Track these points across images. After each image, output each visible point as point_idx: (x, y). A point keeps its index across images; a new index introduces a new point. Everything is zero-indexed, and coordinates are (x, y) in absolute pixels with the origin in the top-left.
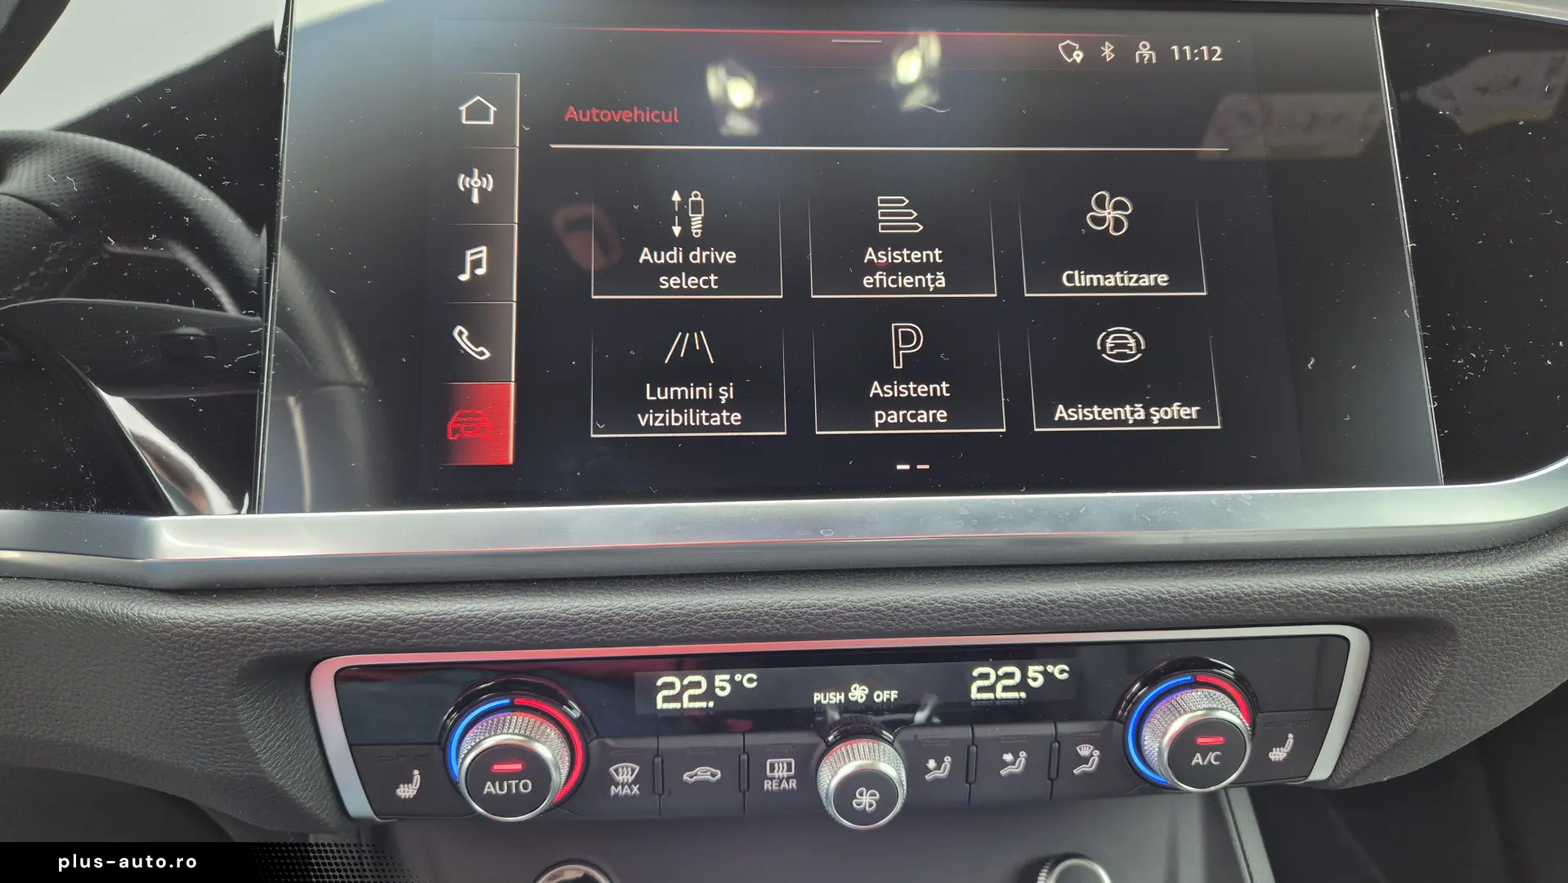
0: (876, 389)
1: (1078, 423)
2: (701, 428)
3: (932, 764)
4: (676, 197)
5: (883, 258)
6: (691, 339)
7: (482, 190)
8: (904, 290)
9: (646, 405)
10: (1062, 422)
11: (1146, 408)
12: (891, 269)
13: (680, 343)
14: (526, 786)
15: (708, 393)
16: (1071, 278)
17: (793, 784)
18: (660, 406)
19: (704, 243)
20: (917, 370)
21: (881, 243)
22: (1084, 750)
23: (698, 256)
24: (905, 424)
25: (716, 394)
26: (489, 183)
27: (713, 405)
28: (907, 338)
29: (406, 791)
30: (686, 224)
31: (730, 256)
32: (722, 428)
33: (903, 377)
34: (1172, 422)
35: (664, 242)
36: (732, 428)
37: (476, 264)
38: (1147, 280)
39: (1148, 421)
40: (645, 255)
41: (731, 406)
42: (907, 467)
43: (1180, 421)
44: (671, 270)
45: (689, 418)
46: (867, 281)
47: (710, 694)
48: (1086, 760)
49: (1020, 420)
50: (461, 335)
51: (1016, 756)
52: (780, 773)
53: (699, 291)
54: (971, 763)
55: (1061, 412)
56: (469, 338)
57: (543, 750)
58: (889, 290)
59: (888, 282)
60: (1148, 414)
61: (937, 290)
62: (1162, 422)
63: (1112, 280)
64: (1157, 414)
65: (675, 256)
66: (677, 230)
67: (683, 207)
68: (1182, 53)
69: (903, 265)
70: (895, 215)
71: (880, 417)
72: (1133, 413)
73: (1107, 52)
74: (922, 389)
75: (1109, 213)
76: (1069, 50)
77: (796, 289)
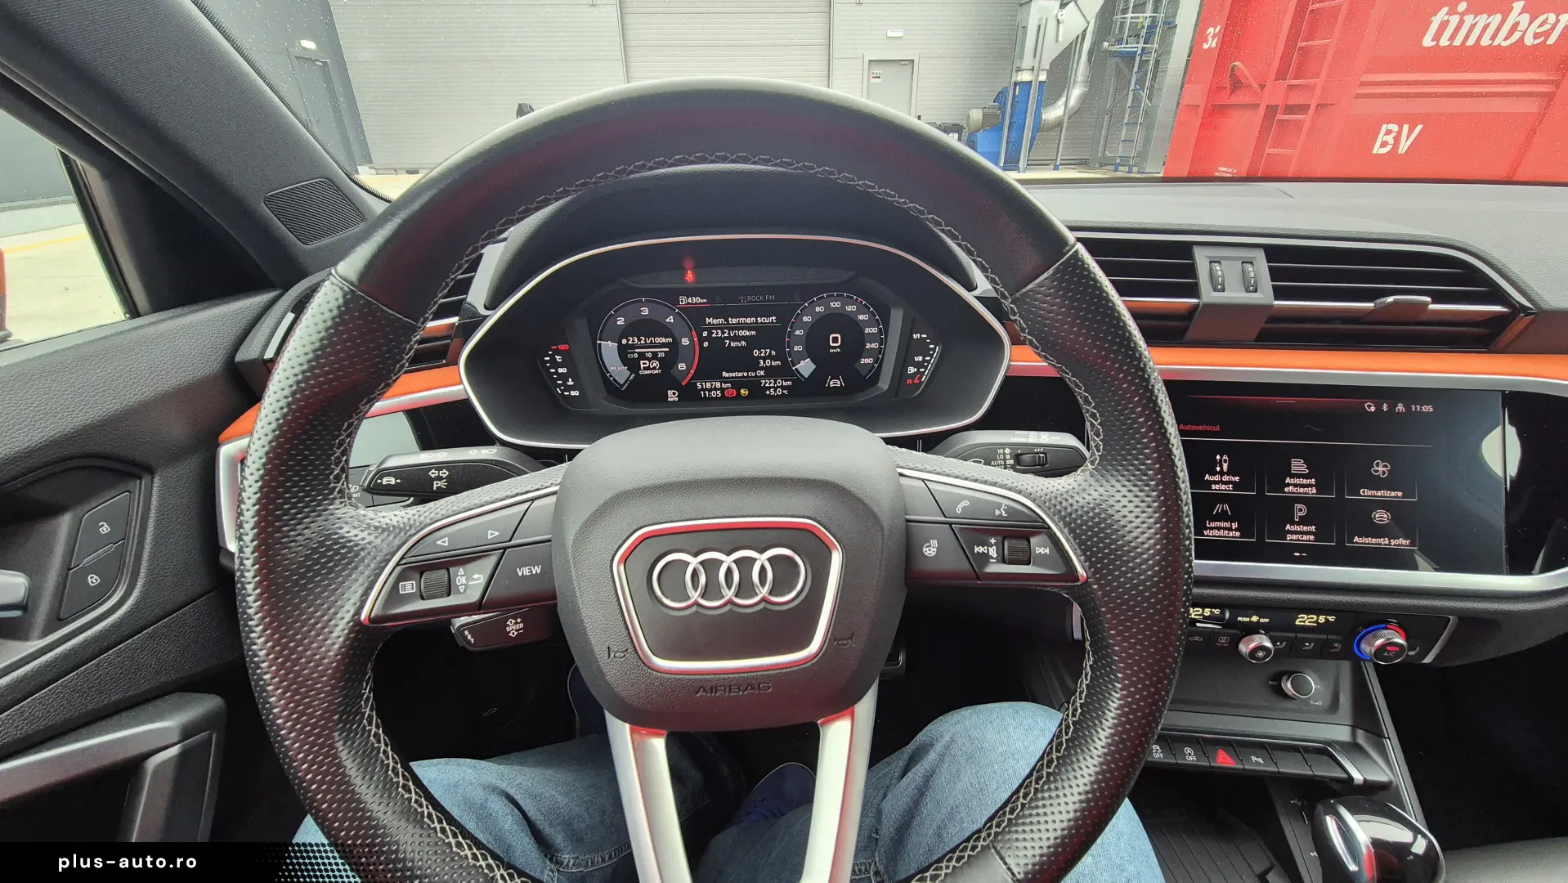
0: (1288, 527)
1: (1362, 543)
2: (1226, 537)
3: (1278, 644)
4: (1218, 457)
5: (1292, 481)
6: (1223, 507)
8: (1300, 493)
9: (1207, 528)
10: (1357, 543)
11: (1389, 540)
12: (1295, 485)
13: (1219, 508)
16: (1364, 492)
17: (1227, 645)
18: (1211, 528)
19: (1228, 474)
20: (1303, 521)
21: (1293, 476)
22: (1336, 645)
23: (1226, 478)
24: (1298, 540)
25: (1231, 525)
27: (1230, 529)
28: (1301, 510)
30: (1221, 467)
31: (1237, 479)
32: (1233, 537)
33: (1298, 524)
34: (1399, 545)
35: (1214, 473)
36: (1236, 537)
38: (1393, 494)
39: (1389, 544)
40: (1207, 477)
41: (1236, 530)
42: (1298, 554)
43: (1402, 545)
44: (1216, 483)
45: (1222, 533)
46: (1286, 489)
47: (1202, 614)
48: (1336, 648)
49: (1341, 542)
51: (1310, 644)
52: (1224, 640)
53: (1226, 490)
54: (1293, 646)
55: (1356, 539)
58: (1294, 493)
59: (1294, 490)
60: (1390, 542)
61: (1312, 494)
62: (1395, 545)
63: (1379, 493)
64: (1393, 542)
65: (1217, 478)
66: (1218, 469)
67: (1221, 460)
68: (1416, 408)
69: (1300, 484)
70: (1298, 466)
71: (1289, 537)
72: (1384, 541)
73: (1385, 407)
74: (1305, 528)
75: (1381, 469)
76: (1369, 406)
77: (1261, 491)
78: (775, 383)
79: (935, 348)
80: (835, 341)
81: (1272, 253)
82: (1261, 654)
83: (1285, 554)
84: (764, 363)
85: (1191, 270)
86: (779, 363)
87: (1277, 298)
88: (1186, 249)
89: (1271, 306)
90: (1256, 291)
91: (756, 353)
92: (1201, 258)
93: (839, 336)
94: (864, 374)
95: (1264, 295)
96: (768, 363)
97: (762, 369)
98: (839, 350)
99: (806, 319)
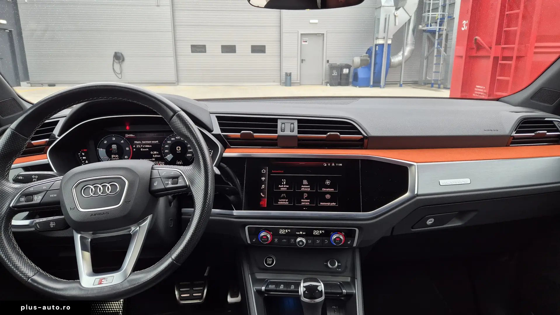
0: (302, 200)
1: (323, 205)
3: (309, 241)
4: (283, 180)
5: (304, 187)
6: (284, 195)
7: (264, 179)
8: (305, 190)
9: (279, 202)
10: (321, 204)
11: (330, 203)
12: (304, 188)
13: (282, 195)
14: (266, 239)
15: (285, 200)
16: (323, 189)
18: (280, 201)
19: (285, 185)
20: (306, 198)
21: (304, 185)
22: (326, 241)
23: (285, 186)
24: (305, 204)
26: (264, 178)
28: (306, 195)
29: (254, 240)
30: (284, 183)
31: (288, 186)
33: (305, 199)
34: (333, 205)
35: (281, 185)
36: (287, 204)
37: (263, 187)
38: (331, 190)
39: (330, 205)
40: (279, 186)
41: (287, 202)
42: (305, 209)
43: (334, 205)
44: (282, 188)
45: (283, 203)
46: (302, 189)
47: (285, 232)
49: (317, 204)
50: (261, 194)
51: (318, 241)
52: (292, 241)
53: (285, 190)
54: (314, 242)
55: (321, 203)
56: (263, 194)
57: (268, 236)
61: (309, 190)
63: (328, 190)
64: (331, 204)
65: (282, 186)
66: (283, 183)
67: (283, 181)
68: (337, 165)
69: (306, 187)
70: (305, 182)
71: (302, 203)
72: (329, 204)
73: (329, 165)
74: (307, 201)
75: (328, 182)
76: (325, 164)
77: (294, 190)
78: (159, 163)
79: (211, 151)
80: (179, 149)
81: (299, 121)
82: (301, 243)
83: (301, 209)
84: (155, 156)
85: (276, 126)
86: (160, 156)
87: (298, 134)
88: (276, 120)
89: (297, 136)
90: (293, 132)
91: (152, 153)
92: (279, 122)
93: (180, 147)
94: (189, 160)
95: (295, 133)
96: (156, 156)
97: (154, 158)
98: (180, 152)
99: (168, 142)
